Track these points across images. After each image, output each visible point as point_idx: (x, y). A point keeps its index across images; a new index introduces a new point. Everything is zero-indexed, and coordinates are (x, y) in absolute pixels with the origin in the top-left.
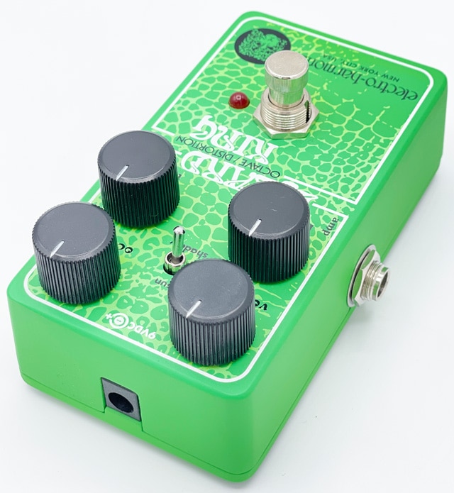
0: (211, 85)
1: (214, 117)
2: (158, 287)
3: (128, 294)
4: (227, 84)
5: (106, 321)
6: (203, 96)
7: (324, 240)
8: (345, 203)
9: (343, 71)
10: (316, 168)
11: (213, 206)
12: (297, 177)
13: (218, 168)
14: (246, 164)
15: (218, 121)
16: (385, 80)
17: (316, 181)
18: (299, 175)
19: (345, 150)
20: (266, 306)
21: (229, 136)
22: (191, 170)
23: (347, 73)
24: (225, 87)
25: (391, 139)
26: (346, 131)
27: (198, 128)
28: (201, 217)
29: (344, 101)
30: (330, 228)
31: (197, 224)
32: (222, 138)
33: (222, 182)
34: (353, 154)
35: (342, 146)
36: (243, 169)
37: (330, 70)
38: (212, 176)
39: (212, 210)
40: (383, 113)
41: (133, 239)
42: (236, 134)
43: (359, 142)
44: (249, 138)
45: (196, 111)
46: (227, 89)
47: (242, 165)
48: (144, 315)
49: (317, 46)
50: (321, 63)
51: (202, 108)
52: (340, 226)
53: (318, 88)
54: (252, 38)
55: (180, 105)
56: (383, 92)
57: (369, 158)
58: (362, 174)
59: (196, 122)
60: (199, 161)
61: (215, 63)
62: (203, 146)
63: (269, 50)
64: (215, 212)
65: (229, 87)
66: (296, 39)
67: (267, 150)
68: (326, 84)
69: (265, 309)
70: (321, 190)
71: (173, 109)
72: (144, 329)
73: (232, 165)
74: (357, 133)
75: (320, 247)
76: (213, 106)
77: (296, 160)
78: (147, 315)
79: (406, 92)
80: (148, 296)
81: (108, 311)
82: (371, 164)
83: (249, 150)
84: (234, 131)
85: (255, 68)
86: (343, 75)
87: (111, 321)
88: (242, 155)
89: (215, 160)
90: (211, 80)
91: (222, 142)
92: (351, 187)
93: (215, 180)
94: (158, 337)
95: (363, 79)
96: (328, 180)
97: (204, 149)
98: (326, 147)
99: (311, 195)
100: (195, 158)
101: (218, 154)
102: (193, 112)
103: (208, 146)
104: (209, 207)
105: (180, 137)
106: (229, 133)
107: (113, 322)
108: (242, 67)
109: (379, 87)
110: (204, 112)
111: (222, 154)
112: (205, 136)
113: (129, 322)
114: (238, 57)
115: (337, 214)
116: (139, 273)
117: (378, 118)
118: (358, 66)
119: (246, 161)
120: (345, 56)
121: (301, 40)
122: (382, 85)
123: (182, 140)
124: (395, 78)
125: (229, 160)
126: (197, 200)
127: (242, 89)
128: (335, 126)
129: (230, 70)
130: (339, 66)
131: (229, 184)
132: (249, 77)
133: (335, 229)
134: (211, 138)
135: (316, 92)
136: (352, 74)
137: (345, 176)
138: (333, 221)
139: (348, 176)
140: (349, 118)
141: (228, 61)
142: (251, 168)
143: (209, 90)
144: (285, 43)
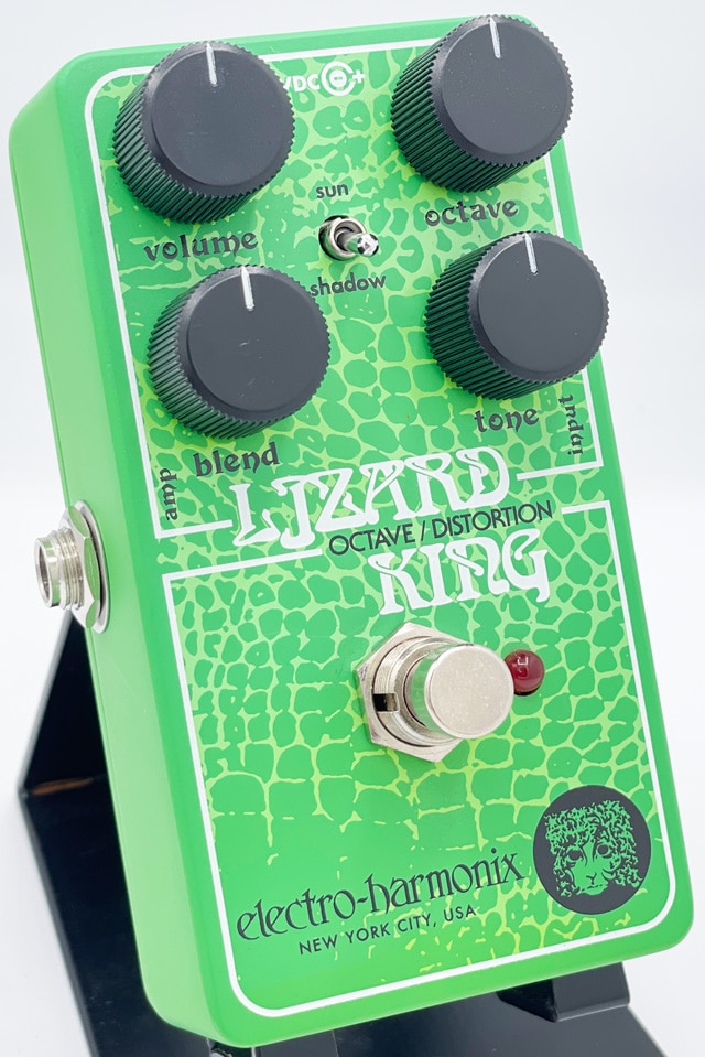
0: (598, 677)
1: (534, 602)
2: (334, 179)
4: (574, 701)
5: (356, 65)
6: (589, 638)
7: (160, 457)
8: (184, 564)
9: (412, 899)
10: (286, 612)
11: (381, 400)
12: (299, 565)
13: (438, 491)
14: (401, 532)
15: (519, 598)
16: (323, 932)
17: (263, 578)
18: (299, 574)
19: (269, 692)
20: (153, 258)
21: (476, 577)
22: (474, 453)
23: (401, 898)
24: (574, 691)
25: (212, 782)
26: (299, 740)
27: (539, 556)
28: (380, 365)
29: (355, 817)
30: (168, 490)
31: (375, 344)
32: (484, 564)
33: (408, 463)
34: (249, 691)
35: (281, 697)
36: (397, 517)
37: (434, 878)
38: (434, 464)
39: (377, 392)
40: (270, 838)
41: (444, 244)
42: (468, 590)
43: (259, 729)
44: (441, 598)
45: (574, 595)
46: (565, 689)
47: (405, 527)
48: (312, 114)
49: (503, 928)
50: (463, 887)
51: (568, 609)
52: (156, 510)
53: (421, 813)
54: (624, 855)
55: (608, 588)
56: (307, 894)
57: (215, 701)
58: (202, 655)
59: (553, 570)
60: (478, 485)
61: (634, 738)
62: (499, 524)
63: (576, 848)
64: (368, 391)
65: (566, 696)
66: (552, 917)
67: (393, 594)
68: (416, 837)
69: (147, 249)
70: (241, 565)
71: (612, 570)
72: (291, 90)
73: (422, 513)
74: (278, 752)
75: (155, 435)
76: (555, 627)
77: (331, 606)
78: (308, 118)
79: (268, 931)
80: (335, 152)
81: (367, 85)
82: (203, 690)
83: (420, 568)
84: (477, 595)
85: (561, 779)
86: (405, 884)
87: (350, 71)
88: (424, 549)
89: (457, 506)
91: (477, 555)
92: (198, 611)
93: (422, 460)
95: (362, 900)
96: (247, 598)
97: (493, 517)
98: (307, 674)
99: (249, 542)
100: (489, 485)
101: (461, 521)
102: (577, 588)
103: (491, 527)
104: (385, 394)
105: (549, 514)
106: (482, 584)
107: (344, 71)
108: (585, 764)
109: (321, 901)
110: (558, 602)
111: (456, 528)
112: (515, 546)
113: (321, 86)
114: (610, 784)
115: (178, 531)
116: (382, 185)
117: (267, 814)
118: (395, 929)
119: (407, 541)
120: (436, 939)
121: (541, 920)
122: (319, 913)
123: (542, 510)
124: (309, 950)
125: (434, 521)
126: (414, 395)
127: (542, 708)
128: (326, 740)
129: (597, 741)
130: (428, 904)
131: (393, 466)
132: (554, 748)
133: (158, 494)
134: (501, 552)
135: (418, 802)
136: (391, 900)
137: (226, 629)
138: (174, 510)
139: (220, 632)
140: (317, 778)
141: (619, 762)
142: (386, 529)
143: (592, 664)
144: (562, 890)
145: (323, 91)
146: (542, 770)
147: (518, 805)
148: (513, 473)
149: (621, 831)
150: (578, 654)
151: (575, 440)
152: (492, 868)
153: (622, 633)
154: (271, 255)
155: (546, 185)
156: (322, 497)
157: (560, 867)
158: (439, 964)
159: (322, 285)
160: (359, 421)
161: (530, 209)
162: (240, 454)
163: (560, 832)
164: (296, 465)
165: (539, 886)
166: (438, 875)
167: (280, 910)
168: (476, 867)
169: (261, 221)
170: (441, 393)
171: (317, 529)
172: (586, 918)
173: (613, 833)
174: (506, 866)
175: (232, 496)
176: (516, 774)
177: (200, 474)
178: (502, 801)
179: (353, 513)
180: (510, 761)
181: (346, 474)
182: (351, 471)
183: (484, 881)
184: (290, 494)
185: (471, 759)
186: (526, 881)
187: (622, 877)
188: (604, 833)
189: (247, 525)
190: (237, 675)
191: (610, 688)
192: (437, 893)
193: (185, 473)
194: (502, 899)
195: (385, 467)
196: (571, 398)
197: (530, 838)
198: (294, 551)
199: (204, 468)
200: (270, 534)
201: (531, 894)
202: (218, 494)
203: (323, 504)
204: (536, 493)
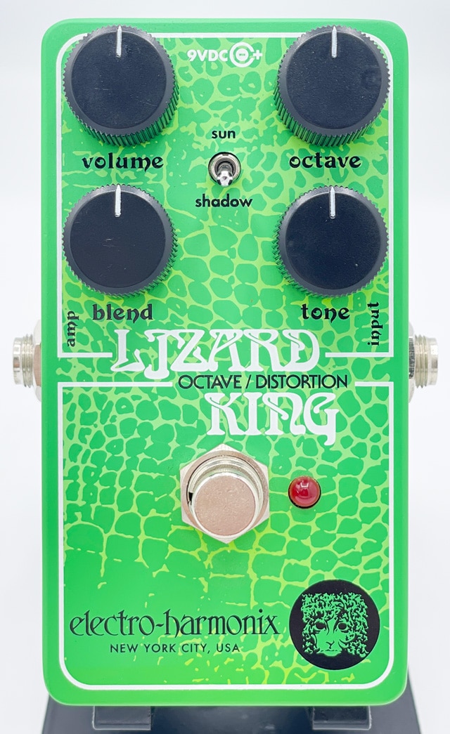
0: (361, 505)
1: (322, 445)
2: (227, 126)
4: (340, 519)
5: (257, 46)
6: (359, 477)
7: (70, 303)
8: (74, 378)
9: (196, 632)
10: (140, 421)
11: (233, 286)
12: (154, 391)
13: (264, 357)
14: (232, 380)
15: (312, 440)
16: (128, 640)
18: (154, 397)
19: (119, 473)
20: (87, 166)
21: (281, 420)
22: (296, 333)
23: (187, 629)
24: (341, 512)
25: (69, 526)
26: (134, 509)
27: (332, 413)
28: (237, 261)
29: (164, 568)
30: (72, 326)
31: (236, 246)
32: (290, 412)
33: (246, 333)
34: (105, 470)
36: (230, 369)
37: (214, 621)
38: (265, 337)
39: (232, 280)
40: (102, 571)
41: (300, 181)
42: (275, 429)
44: (253, 430)
45: (354, 444)
46: (335, 510)
47: (236, 377)
48: (218, 78)
49: (258, 665)
50: (234, 631)
51: (347, 454)
52: (61, 337)
53: (212, 575)
54: (358, 633)
55: (380, 444)
56: (122, 613)
57: (80, 473)
58: (76, 440)
59: (340, 424)
60: (295, 356)
61: (381, 553)
62: (306, 385)
63: (322, 621)
64: (226, 278)
65: (334, 514)
66: (295, 665)
67: (218, 422)
68: (205, 590)
69: (84, 160)
70: (114, 384)
71: (386, 432)
72: (206, 59)
73: (250, 369)
74: (118, 515)
75: (68, 288)
76: (335, 465)
77: (172, 422)
78: (215, 80)
79: (90, 631)
80: (231, 107)
81: (263, 61)
82: (73, 464)
83: (241, 407)
84: (280, 433)
85: (320, 572)
86: (192, 621)
87: (252, 50)
88: (246, 395)
89: (277, 368)
91: (286, 405)
92: (79, 411)
93: (256, 332)
94: (184, 56)
95: (160, 625)
96: (114, 407)
97: (302, 380)
98: (147, 466)
99: (122, 370)
100: (303, 357)
101: (278, 379)
102: (357, 440)
103: (300, 387)
104: (237, 282)
105: (345, 384)
106: (286, 426)
107: (248, 50)
108: (340, 564)
109: (131, 620)
110: (340, 448)
111: (273, 383)
112: (315, 403)
113: (229, 59)
114: (356, 582)
115: (74, 355)
116: (261, 134)
117: (103, 554)
118: (180, 649)
119: (235, 387)
120: (208, 662)
121: (287, 665)
122: (128, 627)
123: (340, 381)
124: (117, 650)
125: (258, 376)
126: (260, 286)
127: (315, 520)
128: (153, 513)
129: (352, 550)
130: (206, 637)
131: (233, 334)
132: (319, 549)
133: (64, 328)
134: (304, 405)
135: (212, 567)
136: (180, 629)
137: (96, 426)
138: (74, 340)
139: (91, 427)
140: (142, 537)
141: (366, 567)
142: (222, 377)
143: (358, 495)
144: (306, 648)
145: (229, 63)
146: (307, 563)
147: (284, 583)
148: (323, 351)
149: (358, 616)
150: (347, 487)
151: (375, 335)
152: (257, 622)
153: (385, 478)
154: (171, 174)
155: (386, 148)
156: (179, 347)
157: (308, 632)
158: (207, 679)
159: (204, 200)
160: (215, 298)
161: (371, 163)
162: (125, 309)
163: (313, 607)
164: (164, 322)
165: (290, 641)
166: (217, 619)
167: (101, 620)
168: (246, 619)
169: (168, 149)
170: (279, 287)
171: (172, 368)
172: (321, 671)
173: (352, 617)
174: (268, 623)
175: (116, 337)
176: (286, 562)
177: (95, 318)
178: (272, 578)
179: (199, 362)
180: (284, 552)
181: (199, 334)
182: (203, 332)
183: (250, 629)
184: (156, 341)
185: (256, 544)
186: (281, 636)
187: (353, 648)
188: (345, 615)
189: (122, 358)
190: (99, 458)
191: (369, 515)
192: (214, 631)
193: (85, 316)
194: (261, 644)
195: (229, 333)
196: (377, 305)
197: (289, 608)
198: (153, 381)
199: (99, 315)
200: (138, 367)
201: (282, 646)
202: (106, 333)
203: (179, 352)
204: (338, 368)
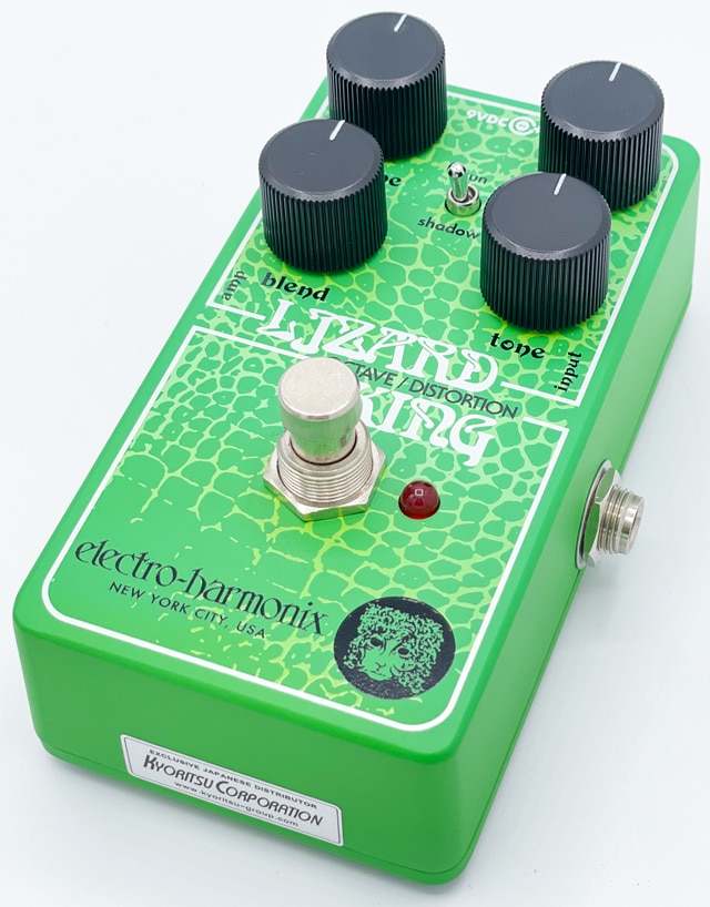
0: (482, 534)
1: (461, 464)
2: (481, 173)
3: (520, 159)
4: (449, 541)
6: (491, 507)
7: (243, 265)
8: (213, 326)
9: (221, 600)
10: (263, 383)
11: (426, 298)
12: (292, 361)
13: (431, 365)
14: (385, 376)
15: (451, 456)
16: (137, 584)
17: (263, 358)
18: (291, 367)
19: (214, 422)
21: (424, 427)
22: (477, 355)
23: (213, 595)
24: (454, 533)
25: (133, 453)
26: (214, 460)
27: (485, 438)
28: (440, 279)
29: (218, 527)
30: (235, 283)
31: (445, 267)
32: (437, 423)
33: (421, 340)
34: (201, 415)
35: (219, 430)
36: (388, 366)
37: (249, 597)
38: (440, 349)
39: (427, 292)
40: (145, 507)
42: (413, 432)
43: (189, 440)
44: (387, 426)
45: (498, 473)
46: (447, 530)
47: (393, 374)
48: (490, 137)
49: (280, 660)
50: (267, 615)
51: (486, 480)
52: (219, 288)
53: (270, 550)
54: (420, 665)
55: (530, 483)
56: (144, 555)
57: (172, 410)
58: (184, 380)
59: (491, 449)
60: (466, 375)
61: (485, 591)
62: (466, 404)
63: (381, 638)
64: (421, 289)
65: (446, 534)
66: (325, 675)
68: (255, 563)
70: (253, 344)
71: (542, 473)
72: (484, 121)
73: (409, 372)
74: (192, 459)
75: (250, 254)
76: (467, 487)
78: (485, 138)
79: (97, 562)
80: (492, 160)
82: (169, 399)
83: (384, 403)
84: (417, 439)
85: (401, 586)
86: (223, 588)
87: (534, 126)
88: (394, 393)
89: (440, 379)
90: (485, 547)
91: (435, 415)
92: (203, 355)
93: (432, 343)
94: (463, 113)
95: (182, 581)
96: (242, 363)
97: (464, 398)
98: (250, 424)
99: (268, 334)
100: (475, 378)
101: (438, 390)
102: (503, 470)
103: (459, 404)
104: (432, 296)
105: (513, 416)
106: (426, 434)
107: (530, 124)
108: (429, 586)
109: (151, 565)
110: (481, 472)
111: (429, 392)
112: (469, 423)
113: (507, 125)
114: (442, 611)
115: (225, 307)
117: (155, 493)
118: (193, 612)
119: (385, 383)
120: (220, 638)
121: (314, 671)
122: (143, 571)
123: (505, 410)
124: (117, 590)
125: (415, 381)
126: (455, 305)
127: (419, 532)
128: (233, 470)
129: (451, 576)
130: (231, 611)
131: (411, 337)
132: (411, 563)
133: (226, 284)
134: (456, 420)
135: (274, 542)
136: (203, 591)
137: (213, 373)
138: (230, 295)
139: (208, 373)
140: (209, 489)
141: (459, 599)
142: (375, 370)
143: (482, 524)
144: (348, 659)
145: (507, 129)
146: (390, 572)
147: (352, 585)
148: (499, 379)
149: (429, 646)
150: (474, 512)
151: (566, 381)
152: (300, 615)
153: (522, 516)
154: (405, 194)
155: (644, 231)
156: (341, 332)
157: (357, 644)
158: (209, 656)
159: (429, 222)
160: (400, 302)
161: (621, 238)
162: (299, 286)
163: (376, 620)
164: (336, 307)
165: (331, 648)
166: (254, 595)
167: (116, 554)
168: (287, 607)
169: (412, 174)
170: (476, 312)
171: (323, 348)
172: (355, 692)
173: (420, 644)
174: (313, 619)
175: (277, 305)
176: (366, 564)
177: (264, 283)
178: (342, 576)
179: (357, 350)
180: (367, 553)
181: (369, 327)
182: (373, 327)
183: (287, 619)
184: (319, 320)
185: (337, 536)
186: (322, 639)
187: (407, 679)
188: (413, 641)
189: (275, 322)
190: (199, 403)
192: (243, 607)
193: (253, 279)
194: (294, 638)
195: (401, 335)
196: (580, 356)
197: (347, 611)
198: (297, 352)
199: (270, 282)
200: (287, 336)
201: (319, 650)
202: (268, 299)
203: (338, 336)
204: (510, 399)
